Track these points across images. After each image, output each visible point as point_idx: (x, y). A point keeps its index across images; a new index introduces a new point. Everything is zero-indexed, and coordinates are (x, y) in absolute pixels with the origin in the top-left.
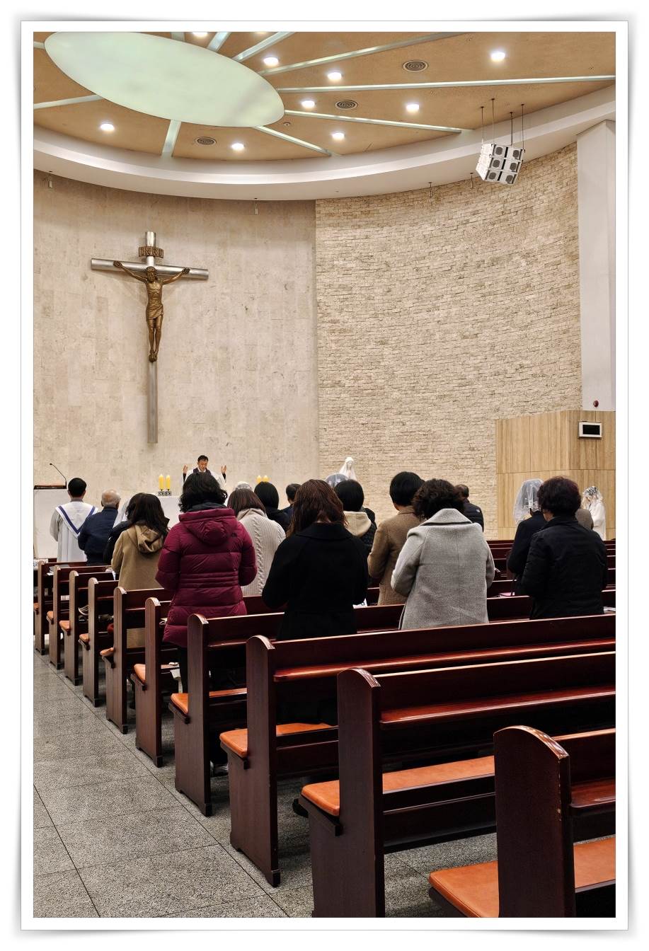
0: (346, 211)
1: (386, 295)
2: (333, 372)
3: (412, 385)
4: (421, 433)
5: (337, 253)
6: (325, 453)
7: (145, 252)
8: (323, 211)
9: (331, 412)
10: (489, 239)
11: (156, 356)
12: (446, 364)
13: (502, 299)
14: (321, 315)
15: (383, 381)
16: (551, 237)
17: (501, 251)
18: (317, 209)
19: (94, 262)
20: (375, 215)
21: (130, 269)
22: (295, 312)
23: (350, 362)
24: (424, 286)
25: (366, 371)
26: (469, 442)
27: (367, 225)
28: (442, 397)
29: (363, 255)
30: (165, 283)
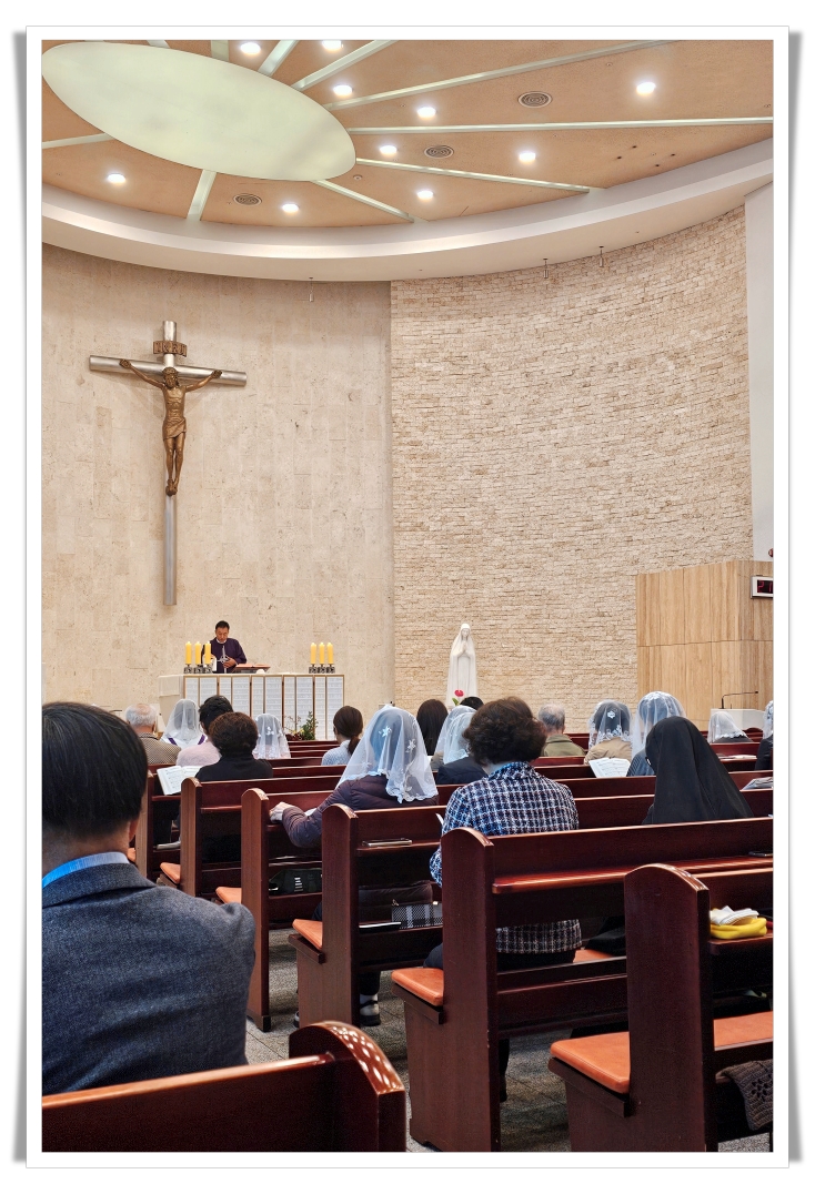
0: (432, 296)
1: (485, 408)
4: (532, 593)
5: (420, 351)
6: (401, 620)
7: (162, 349)
8: (401, 297)
9: (410, 565)
10: (624, 334)
11: (175, 488)
12: (566, 501)
13: (641, 414)
14: (397, 435)
15: (481, 522)
17: (642, 350)
18: (393, 293)
19: (93, 360)
20: (472, 302)
21: (142, 371)
22: (362, 430)
23: (436, 497)
24: (537, 397)
25: (458, 510)
26: (598, 605)
27: (460, 315)
28: (560, 544)
29: (454, 355)
30: (189, 390)
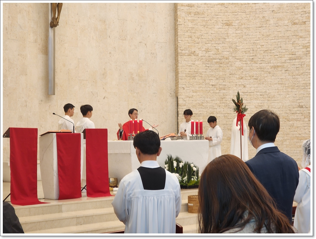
2: (189, 44)
3: (251, 57)
12: (279, 43)
15: (228, 53)
23: (203, 37)
25: (215, 45)
28: (275, 67)
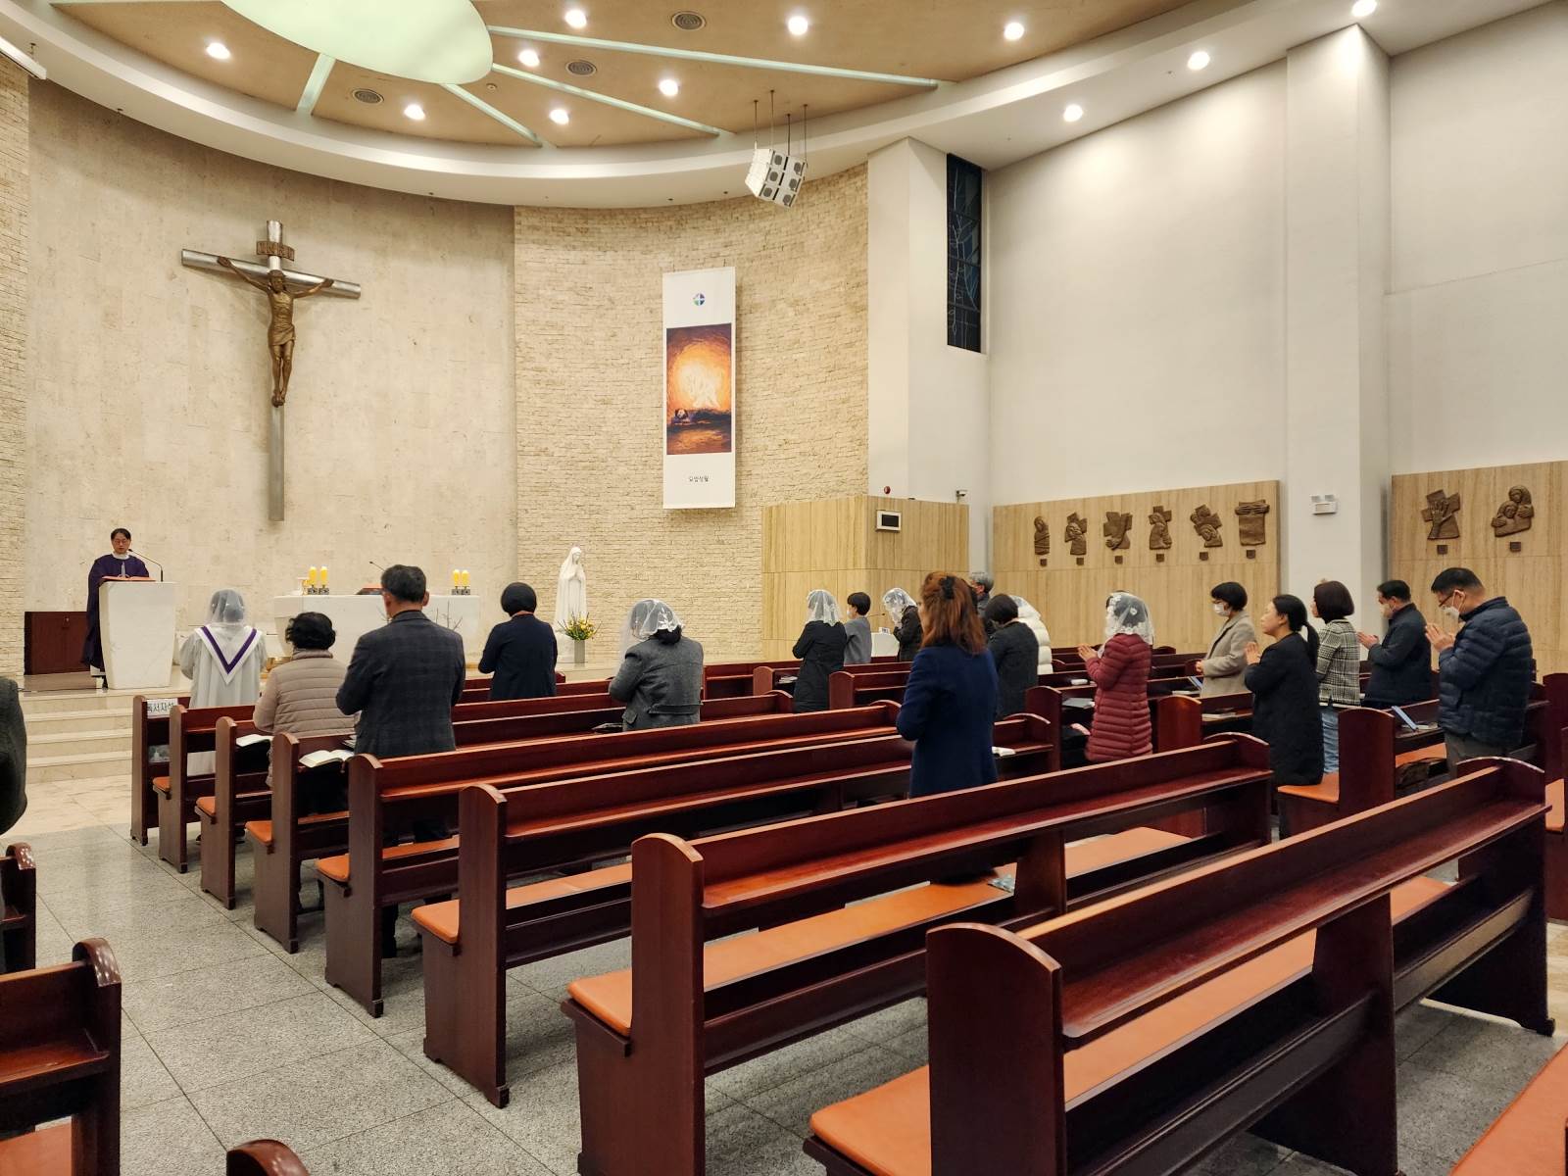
0: (555, 225)
1: (609, 340)
2: (537, 436)
3: (644, 459)
5: (544, 279)
6: (525, 543)
7: (266, 250)
8: (524, 223)
9: (534, 489)
11: (283, 398)
14: (521, 359)
15: (605, 451)
16: (826, 282)
18: (517, 219)
19: (186, 255)
20: (596, 235)
21: (245, 271)
22: (483, 353)
23: (561, 423)
27: (585, 246)
29: (578, 285)
30: (297, 296)
